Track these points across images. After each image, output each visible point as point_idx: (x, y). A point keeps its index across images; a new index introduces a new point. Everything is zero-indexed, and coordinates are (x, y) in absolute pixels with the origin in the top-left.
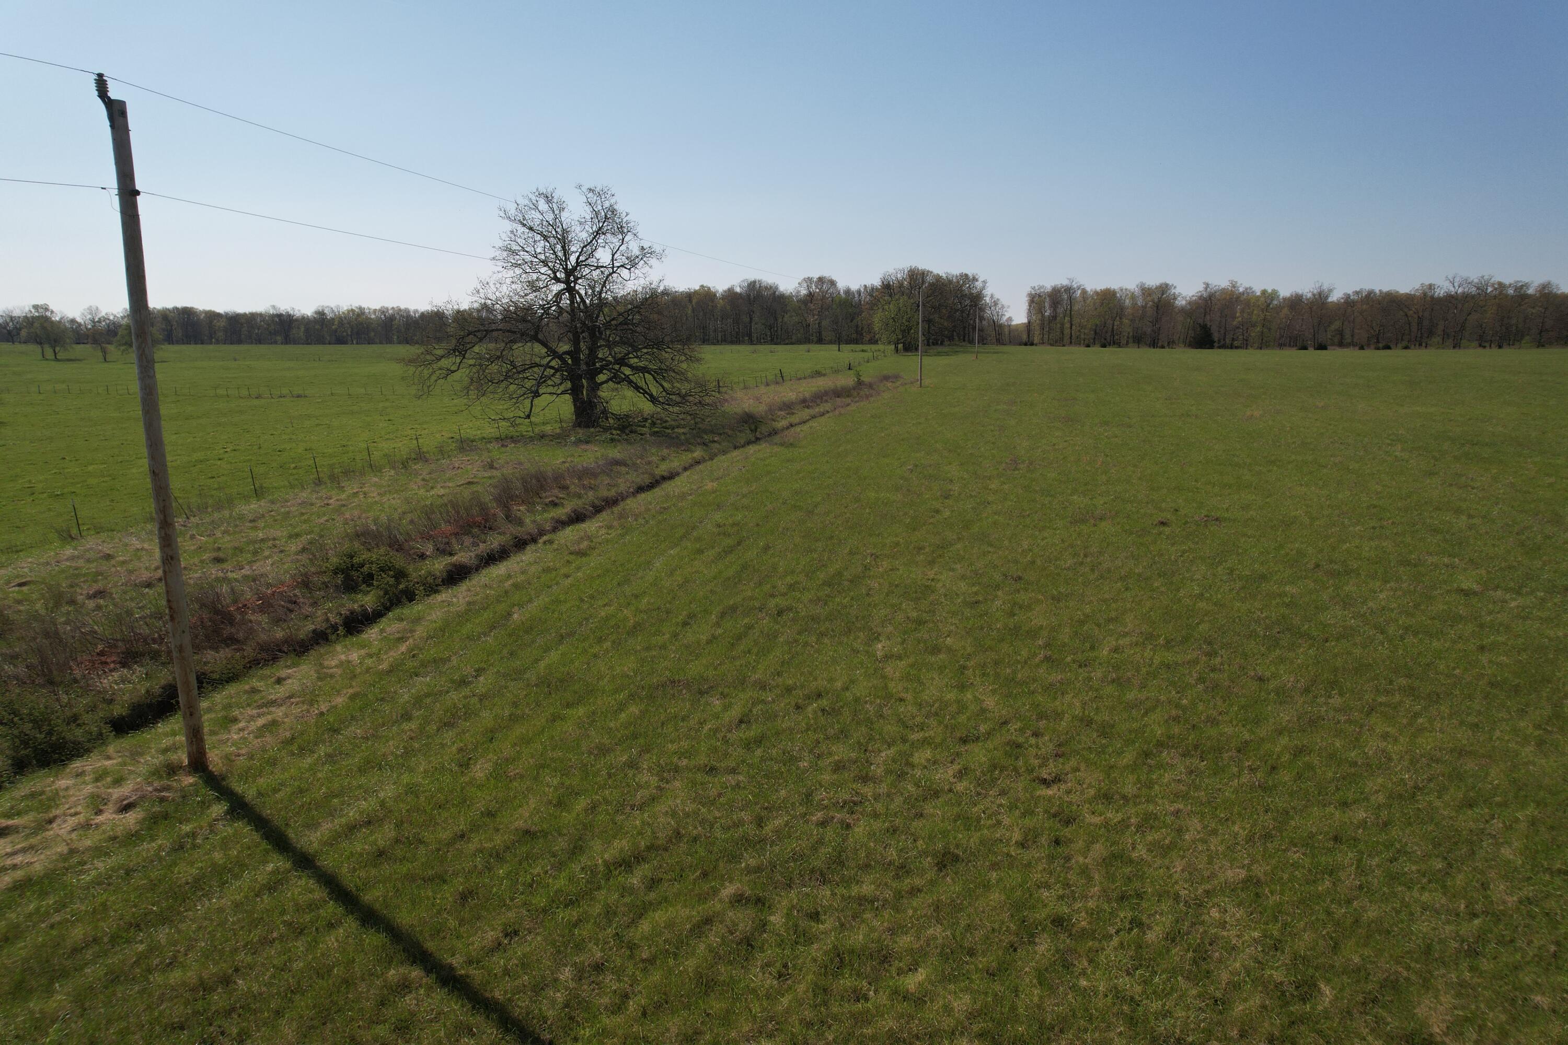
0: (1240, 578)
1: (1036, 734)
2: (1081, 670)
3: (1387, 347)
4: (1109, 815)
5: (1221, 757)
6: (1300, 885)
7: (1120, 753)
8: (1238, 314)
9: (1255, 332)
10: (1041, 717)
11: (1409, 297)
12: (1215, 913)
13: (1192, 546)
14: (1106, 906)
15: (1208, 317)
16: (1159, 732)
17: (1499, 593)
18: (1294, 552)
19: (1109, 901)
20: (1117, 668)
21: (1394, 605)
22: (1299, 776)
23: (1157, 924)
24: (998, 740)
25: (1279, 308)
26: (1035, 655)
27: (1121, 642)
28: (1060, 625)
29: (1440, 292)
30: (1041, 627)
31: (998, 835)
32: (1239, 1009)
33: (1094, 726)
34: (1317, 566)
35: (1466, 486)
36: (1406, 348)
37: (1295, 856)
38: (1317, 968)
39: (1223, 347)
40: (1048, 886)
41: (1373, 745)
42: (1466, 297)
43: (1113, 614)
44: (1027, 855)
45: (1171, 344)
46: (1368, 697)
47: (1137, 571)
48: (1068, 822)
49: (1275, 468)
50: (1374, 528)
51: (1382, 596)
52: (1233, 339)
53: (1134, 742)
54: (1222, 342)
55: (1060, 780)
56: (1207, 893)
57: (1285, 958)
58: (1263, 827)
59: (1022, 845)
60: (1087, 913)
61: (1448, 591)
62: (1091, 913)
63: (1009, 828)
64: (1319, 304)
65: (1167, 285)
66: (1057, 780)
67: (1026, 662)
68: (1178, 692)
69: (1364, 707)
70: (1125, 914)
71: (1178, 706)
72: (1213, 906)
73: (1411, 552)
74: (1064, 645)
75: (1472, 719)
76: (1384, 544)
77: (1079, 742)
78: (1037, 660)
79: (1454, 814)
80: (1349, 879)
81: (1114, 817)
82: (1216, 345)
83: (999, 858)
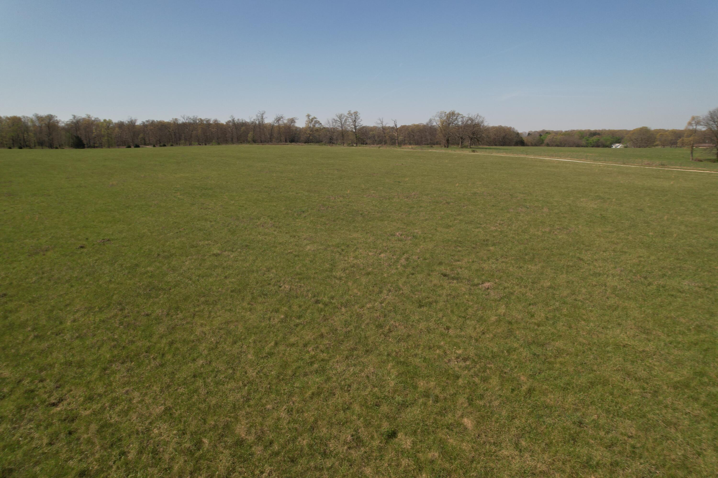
0: (126, 268)
1: (42, 381)
2: (57, 337)
3: (164, 145)
4: (94, 407)
5: (140, 358)
6: (186, 402)
7: (91, 374)
8: (94, 131)
9: (105, 139)
10: (41, 370)
11: (169, 124)
12: (156, 431)
13: (100, 256)
14: (105, 453)
15: (78, 132)
16: (108, 356)
17: (226, 252)
18: (147, 250)
19: (105, 449)
20: (77, 330)
21: (192, 267)
22: (174, 355)
23: (132, 449)
24: (19, 393)
25: (114, 128)
26: (28, 336)
27: (76, 316)
28: (38, 316)
29: (180, 122)
30: (27, 320)
31: (34, 446)
32: (176, 468)
33: (73, 364)
34: (159, 255)
35: (207, 208)
36: (172, 145)
37: (181, 390)
38: (200, 434)
39: (90, 147)
40: (71, 458)
41: (198, 331)
42: (190, 124)
43: (68, 302)
44: (54, 448)
45: (61, 146)
46: (192, 310)
47: (74, 276)
48: (73, 420)
49: (130, 210)
50: (177, 233)
51: (187, 263)
52: (94, 143)
53: (97, 365)
54: (89, 145)
55: (62, 400)
56: (150, 423)
57: (188, 436)
58: (166, 383)
59: (50, 444)
60: (96, 461)
61: (210, 256)
62: (98, 461)
63: (40, 438)
64: (132, 125)
65: (51, 116)
66: (61, 400)
67: (23, 342)
68: (112, 333)
69: (191, 315)
70: (116, 452)
71: (114, 340)
72: (154, 428)
73: (193, 241)
74: (44, 326)
75: (228, 308)
76: (183, 240)
77: (68, 376)
78: (30, 339)
79: (231, 349)
80: (203, 391)
81: (96, 406)
82: (86, 146)
83: (38, 457)
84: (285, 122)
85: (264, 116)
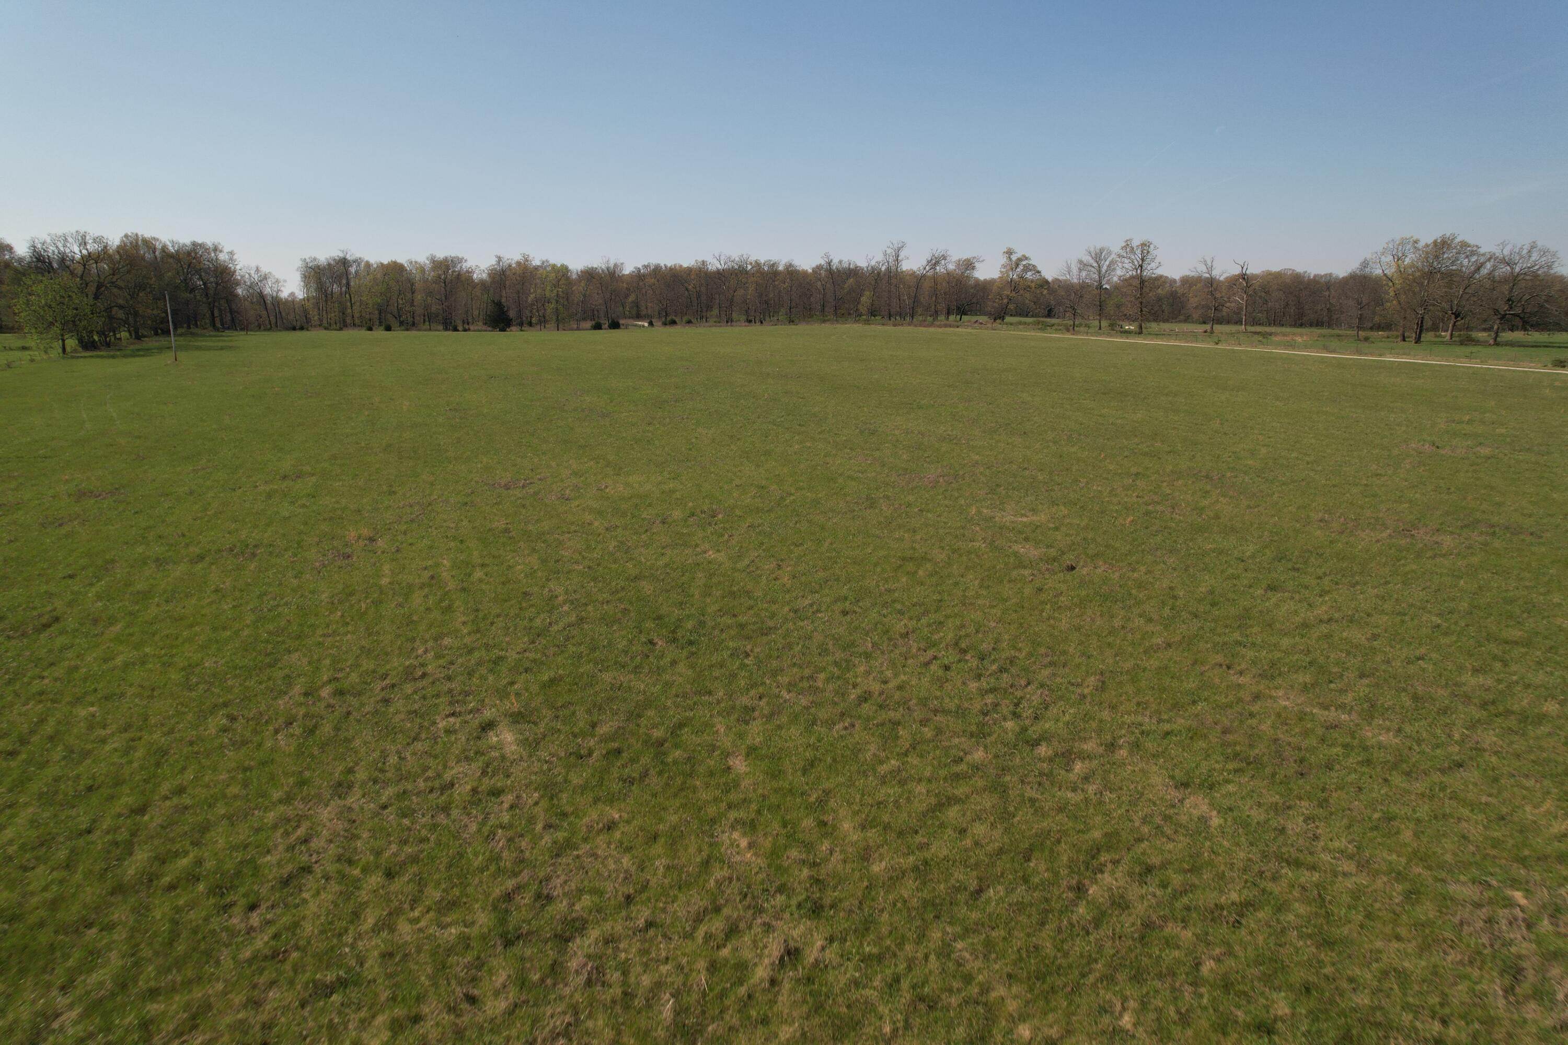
3: (673, 323)
8: (532, 290)
9: (551, 307)
15: (502, 293)
29: (711, 268)
36: (689, 322)
39: (521, 325)
42: (732, 273)
45: (467, 325)
52: (530, 317)
54: (520, 321)
82: (513, 323)
84: (951, 267)
85: (902, 255)
